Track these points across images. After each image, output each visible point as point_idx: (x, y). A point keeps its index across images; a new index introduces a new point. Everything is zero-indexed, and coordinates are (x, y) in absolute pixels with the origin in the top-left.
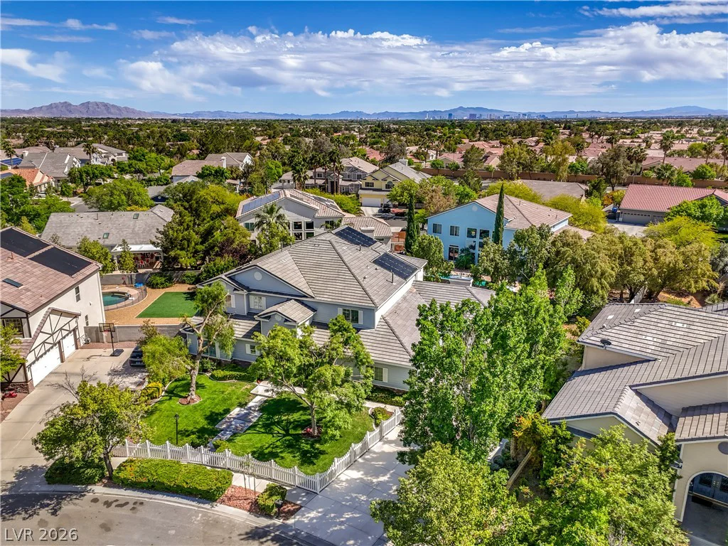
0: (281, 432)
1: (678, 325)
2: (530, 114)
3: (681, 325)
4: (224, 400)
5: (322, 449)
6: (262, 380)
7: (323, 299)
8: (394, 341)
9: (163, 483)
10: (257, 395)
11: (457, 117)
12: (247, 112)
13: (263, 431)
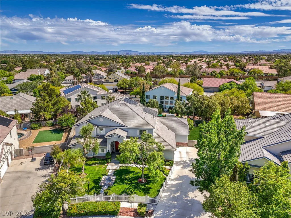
0: (129, 182)
1: (266, 125)
2: (148, 53)
3: (267, 125)
4: (98, 173)
5: (149, 187)
6: (109, 163)
7: (131, 127)
8: (162, 141)
9: (93, 212)
10: (110, 169)
11: (121, 54)
12: (30, 51)
13: (121, 183)
